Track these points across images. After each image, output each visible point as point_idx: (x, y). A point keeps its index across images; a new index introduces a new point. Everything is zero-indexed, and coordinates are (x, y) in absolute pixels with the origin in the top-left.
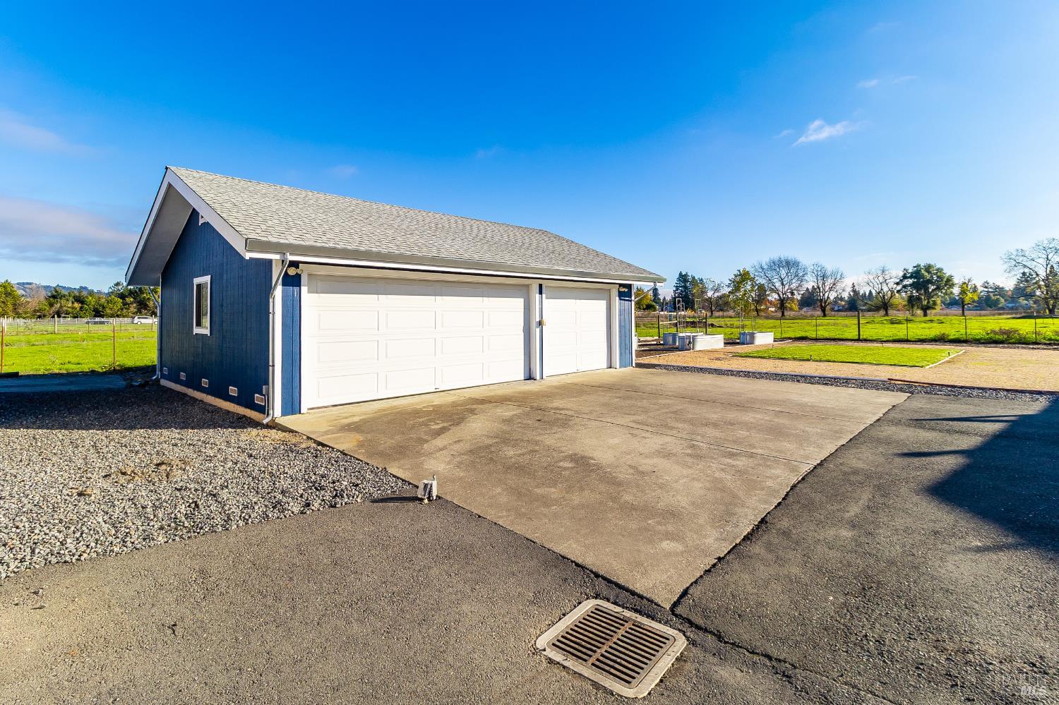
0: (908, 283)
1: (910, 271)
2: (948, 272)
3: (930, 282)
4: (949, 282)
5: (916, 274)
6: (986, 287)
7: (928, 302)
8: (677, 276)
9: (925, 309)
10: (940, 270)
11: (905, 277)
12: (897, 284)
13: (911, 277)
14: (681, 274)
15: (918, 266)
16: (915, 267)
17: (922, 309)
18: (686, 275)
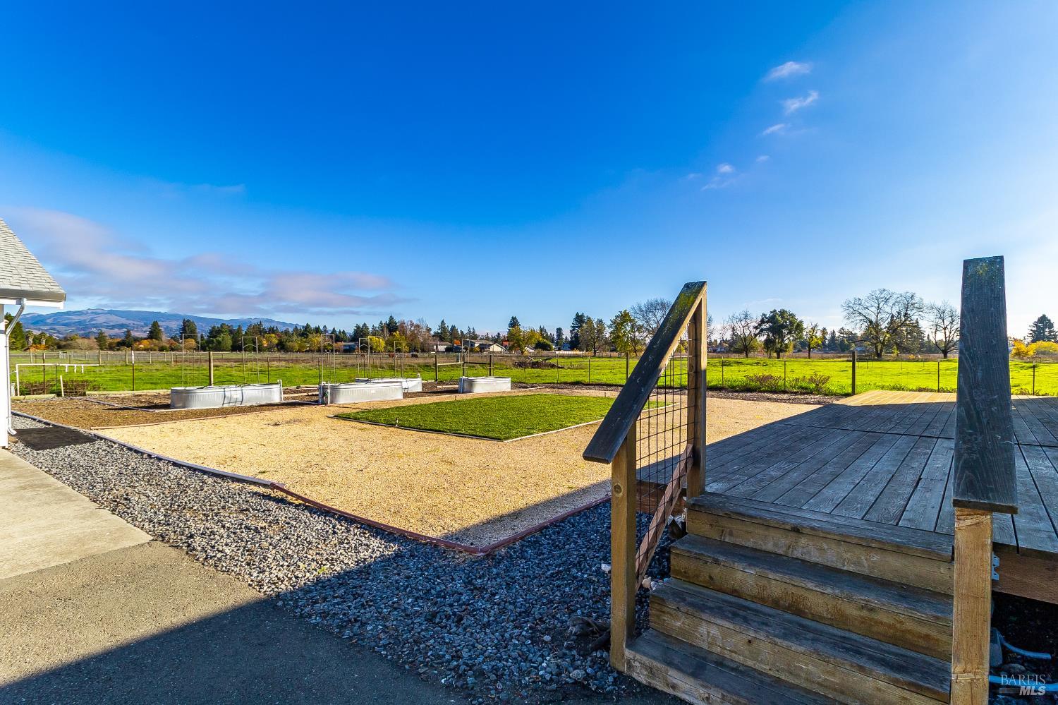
0: (765, 327)
1: (767, 316)
2: (799, 318)
3: (783, 326)
4: (799, 327)
5: (772, 319)
6: (841, 333)
7: (781, 346)
8: (574, 316)
9: (779, 351)
10: (792, 316)
11: (762, 321)
12: (756, 328)
13: (767, 322)
14: (577, 314)
15: (775, 311)
16: (771, 312)
17: (776, 351)
18: (582, 316)
